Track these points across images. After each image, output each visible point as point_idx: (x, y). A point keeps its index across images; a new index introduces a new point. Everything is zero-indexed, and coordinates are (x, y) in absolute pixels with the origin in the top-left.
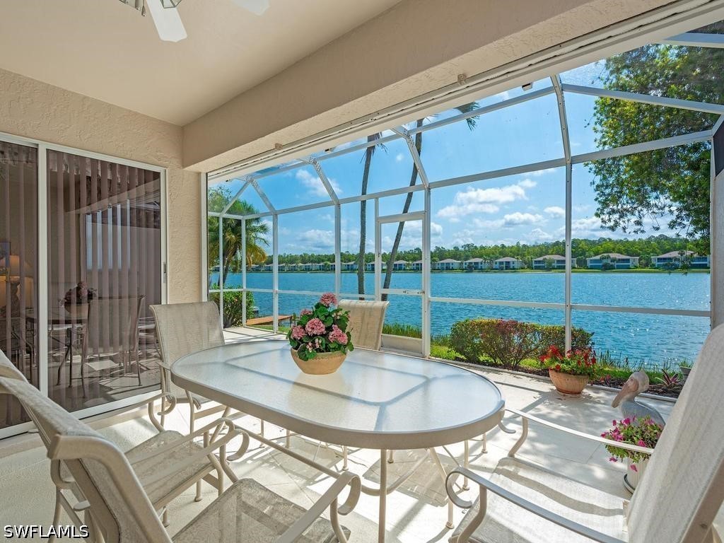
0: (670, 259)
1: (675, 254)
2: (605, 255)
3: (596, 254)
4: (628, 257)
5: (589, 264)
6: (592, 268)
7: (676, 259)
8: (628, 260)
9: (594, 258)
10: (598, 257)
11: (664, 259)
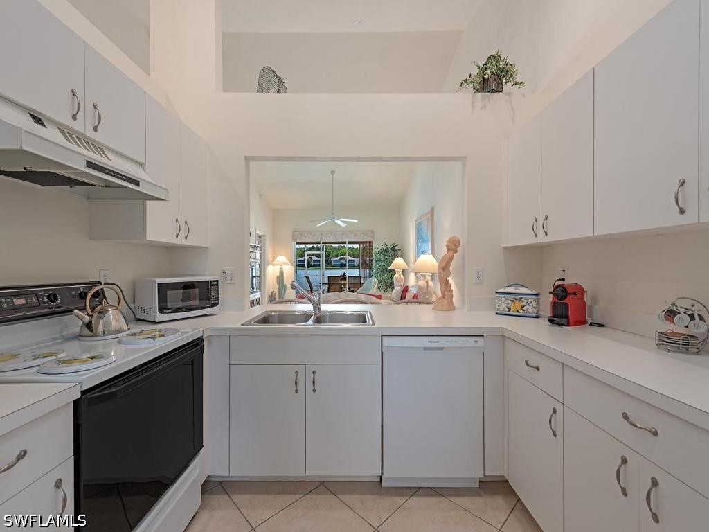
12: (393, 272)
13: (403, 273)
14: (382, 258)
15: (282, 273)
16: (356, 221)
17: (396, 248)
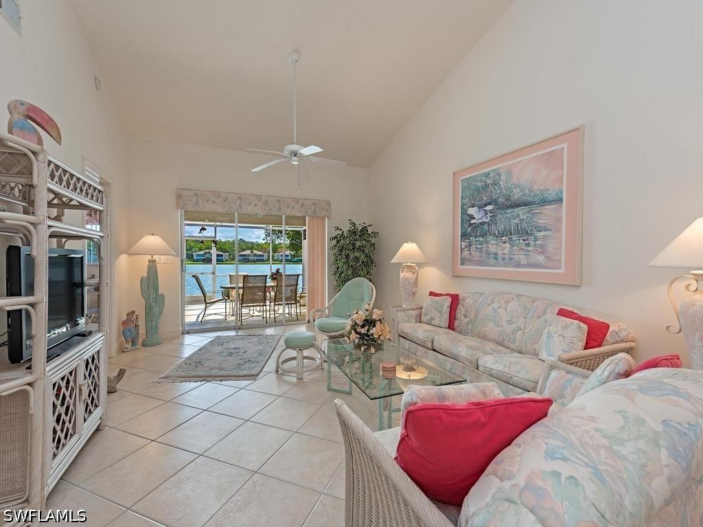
0: (246, 255)
1: (248, 252)
2: (207, 251)
3: (200, 250)
4: (222, 253)
5: (195, 258)
6: (197, 261)
7: (249, 256)
8: (222, 255)
9: (198, 253)
10: (202, 252)
11: (243, 255)
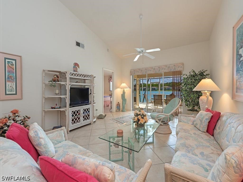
12: (199, 94)
13: (211, 95)
14: (190, 81)
15: (124, 93)
16: (158, 50)
17: (204, 74)
